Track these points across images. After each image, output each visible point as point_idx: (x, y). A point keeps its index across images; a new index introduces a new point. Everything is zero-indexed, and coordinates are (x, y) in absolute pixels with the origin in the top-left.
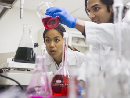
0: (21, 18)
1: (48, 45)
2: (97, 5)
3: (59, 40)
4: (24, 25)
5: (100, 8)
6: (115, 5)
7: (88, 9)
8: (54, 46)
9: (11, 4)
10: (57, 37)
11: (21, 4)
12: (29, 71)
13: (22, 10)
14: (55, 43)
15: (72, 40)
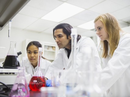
0: (9, 36)
1: (30, 55)
2: (60, 34)
3: (37, 53)
4: (11, 42)
5: (62, 36)
6: (72, 34)
7: (55, 36)
8: (34, 56)
9: (2, 27)
10: (36, 51)
11: (9, 27)
12: (14, 74)
13: (10, 31)
14: (34, 54)
15: (45, 47)
